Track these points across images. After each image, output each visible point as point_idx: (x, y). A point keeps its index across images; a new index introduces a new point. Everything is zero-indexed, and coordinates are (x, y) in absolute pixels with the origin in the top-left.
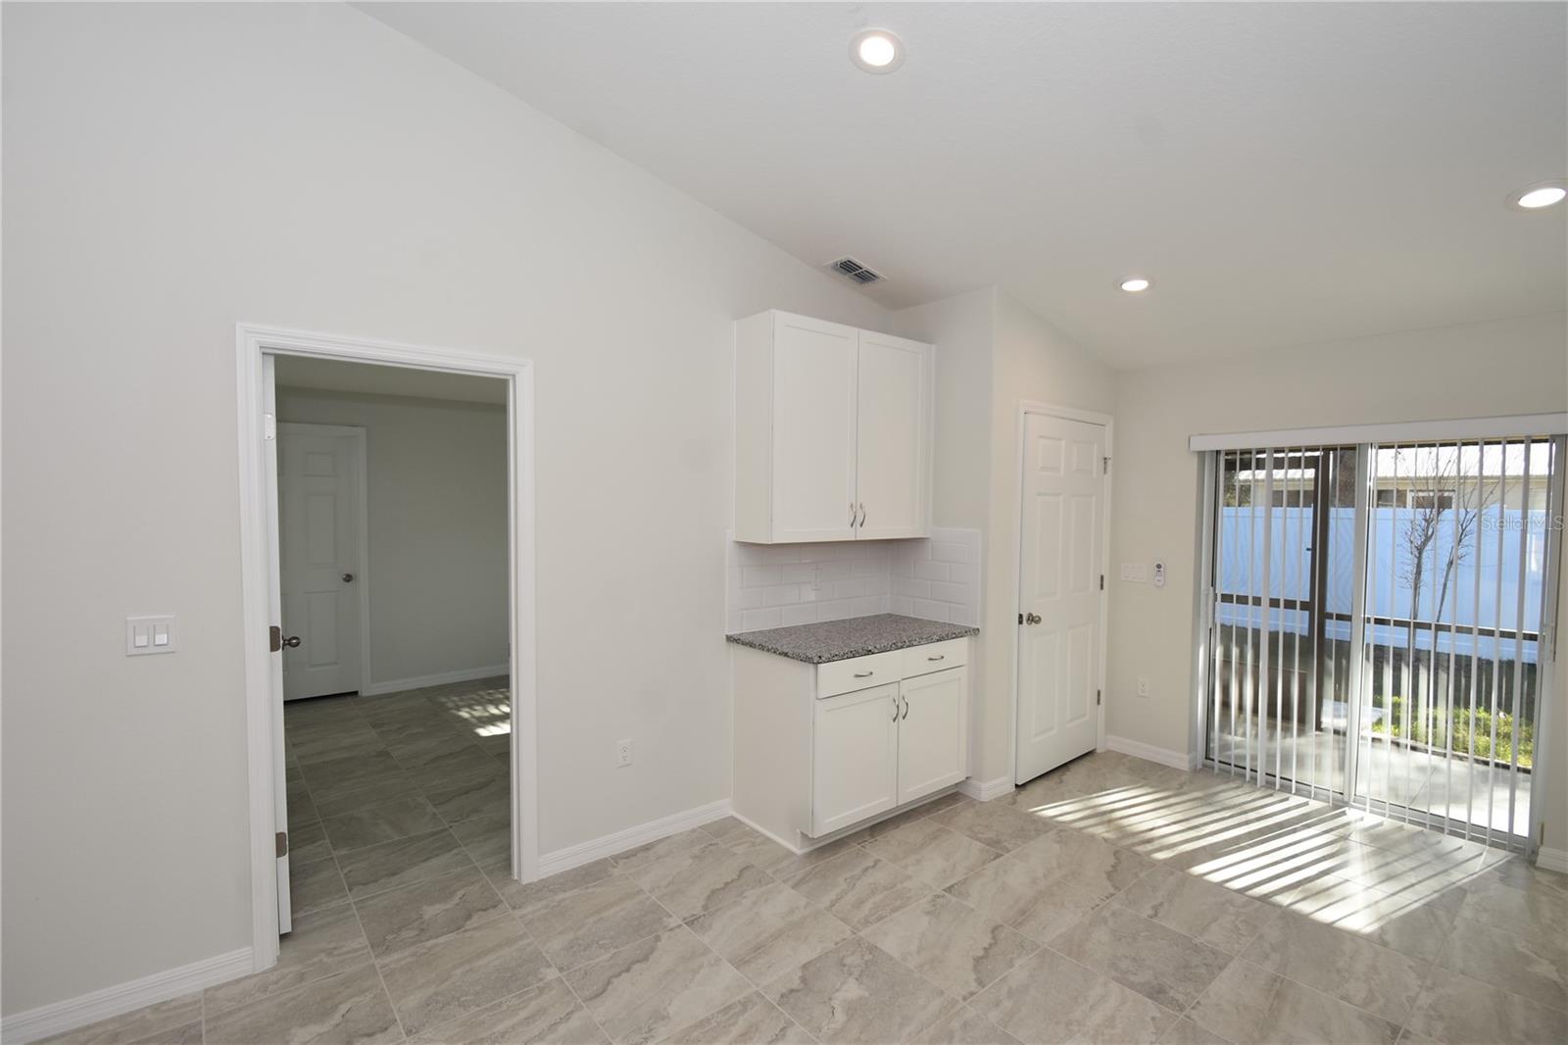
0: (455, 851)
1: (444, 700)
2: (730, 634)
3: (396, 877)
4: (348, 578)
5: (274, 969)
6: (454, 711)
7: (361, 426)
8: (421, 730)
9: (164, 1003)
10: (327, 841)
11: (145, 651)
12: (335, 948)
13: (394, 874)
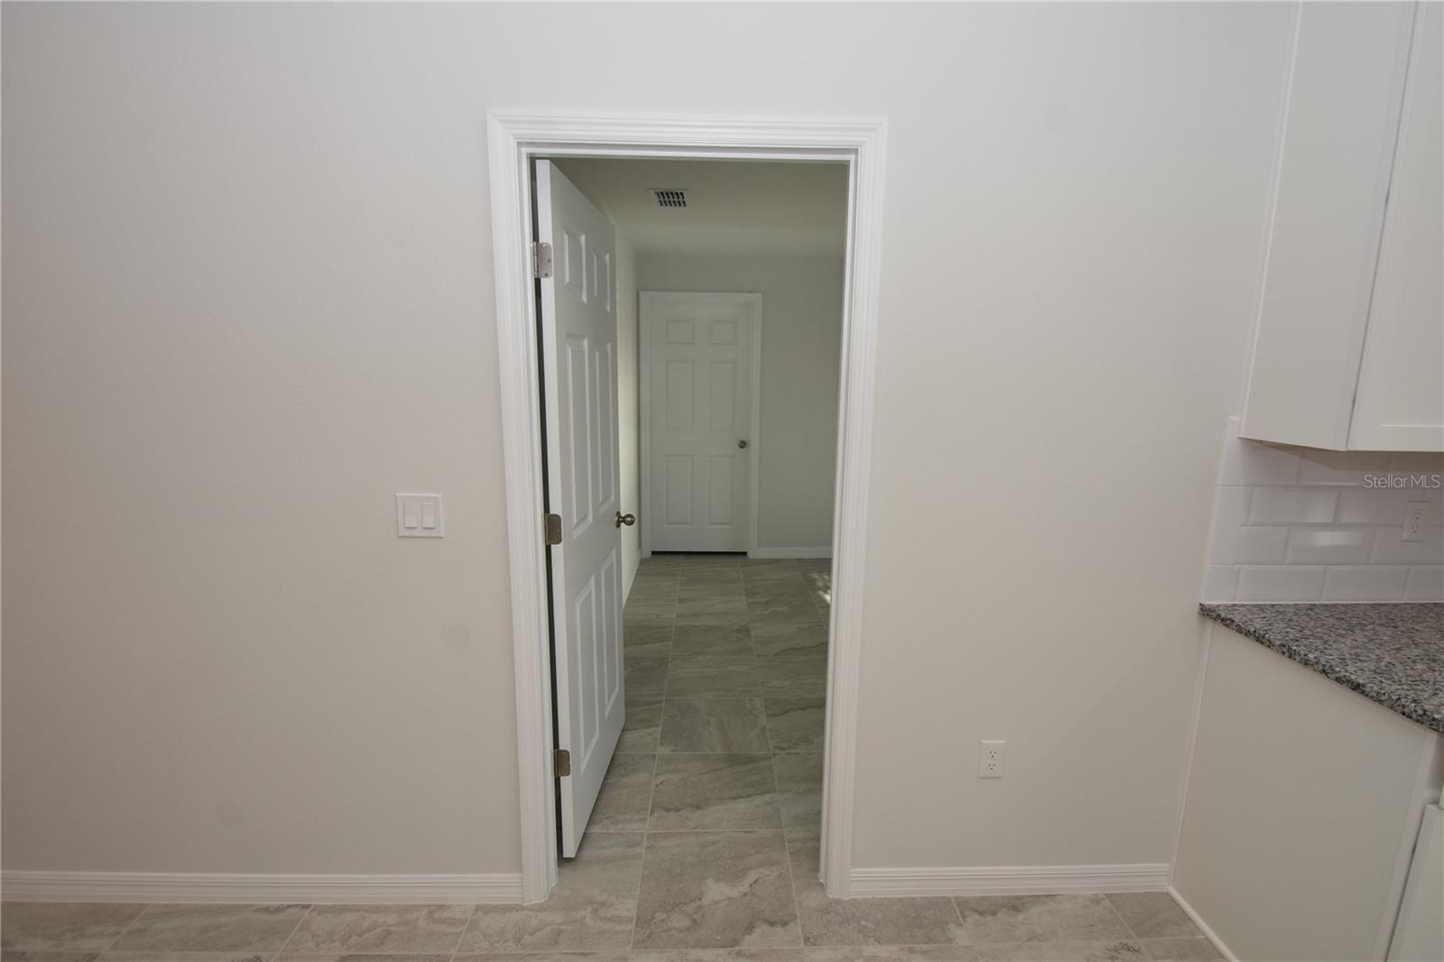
0: (767, 797)
1: (816, 576)
2: (1206, 603)
3: (699, 813)
4: (743, 445)
5: (540, 908)
6: (821, 593)
7: (759, 292)
8: (785, 609)
9: (441, 907)
10: (659, 730)
11: (413, 533)
12: (603, 905)
13: (698, 808)
